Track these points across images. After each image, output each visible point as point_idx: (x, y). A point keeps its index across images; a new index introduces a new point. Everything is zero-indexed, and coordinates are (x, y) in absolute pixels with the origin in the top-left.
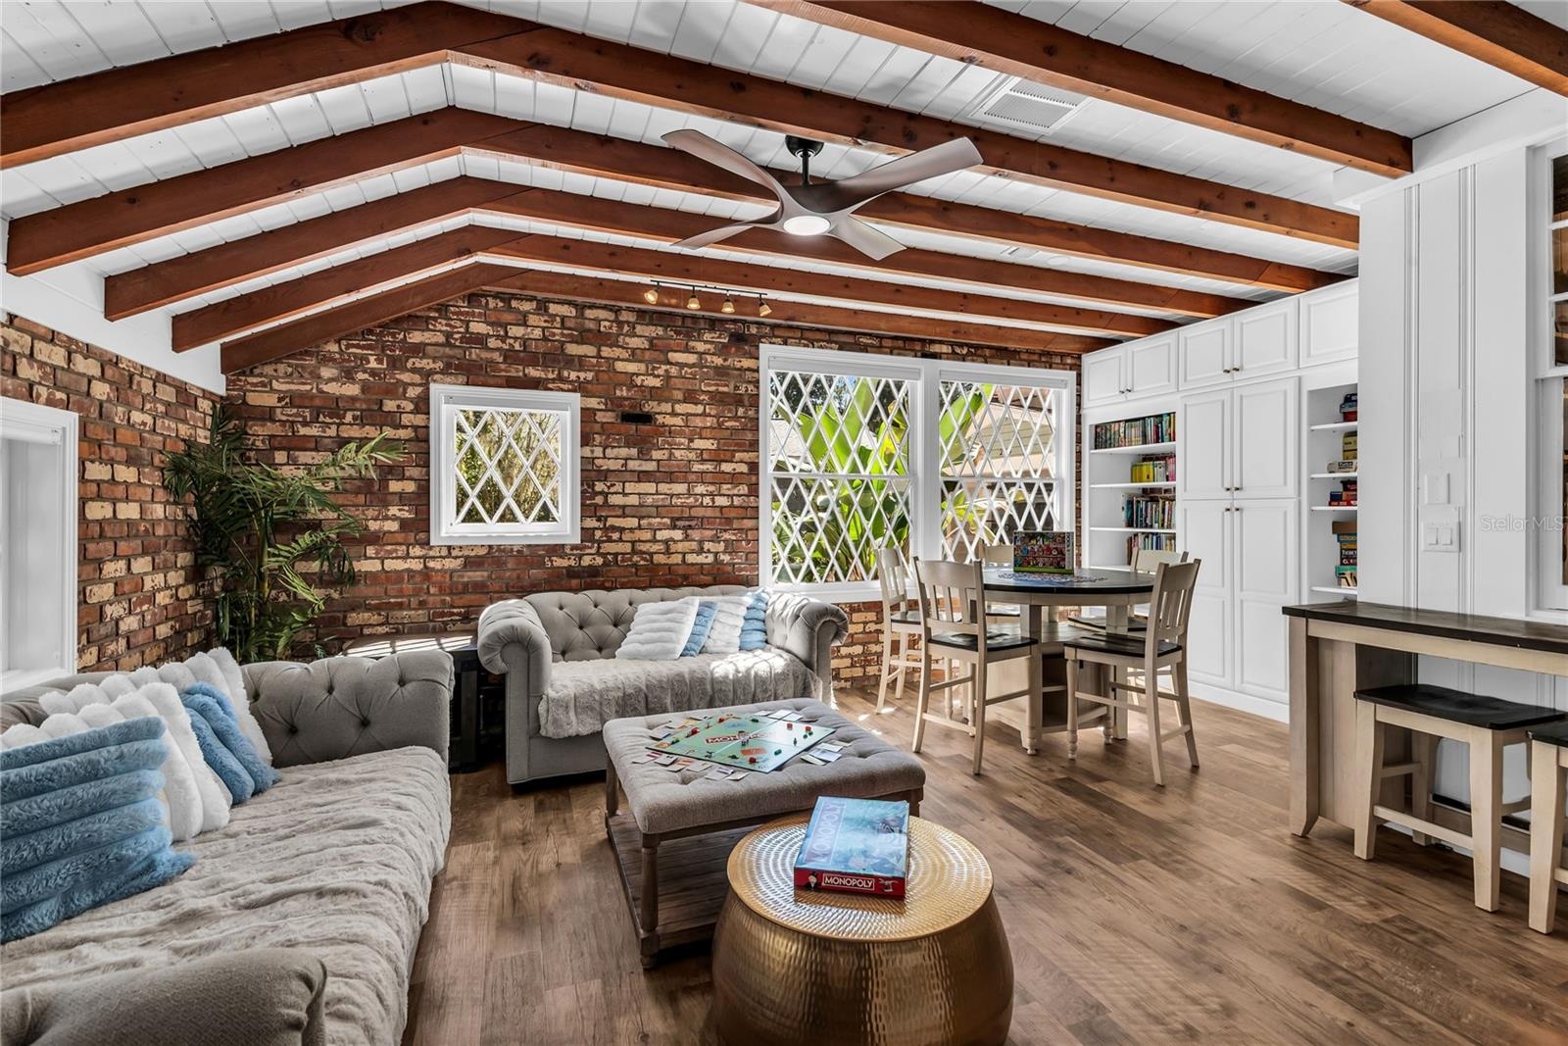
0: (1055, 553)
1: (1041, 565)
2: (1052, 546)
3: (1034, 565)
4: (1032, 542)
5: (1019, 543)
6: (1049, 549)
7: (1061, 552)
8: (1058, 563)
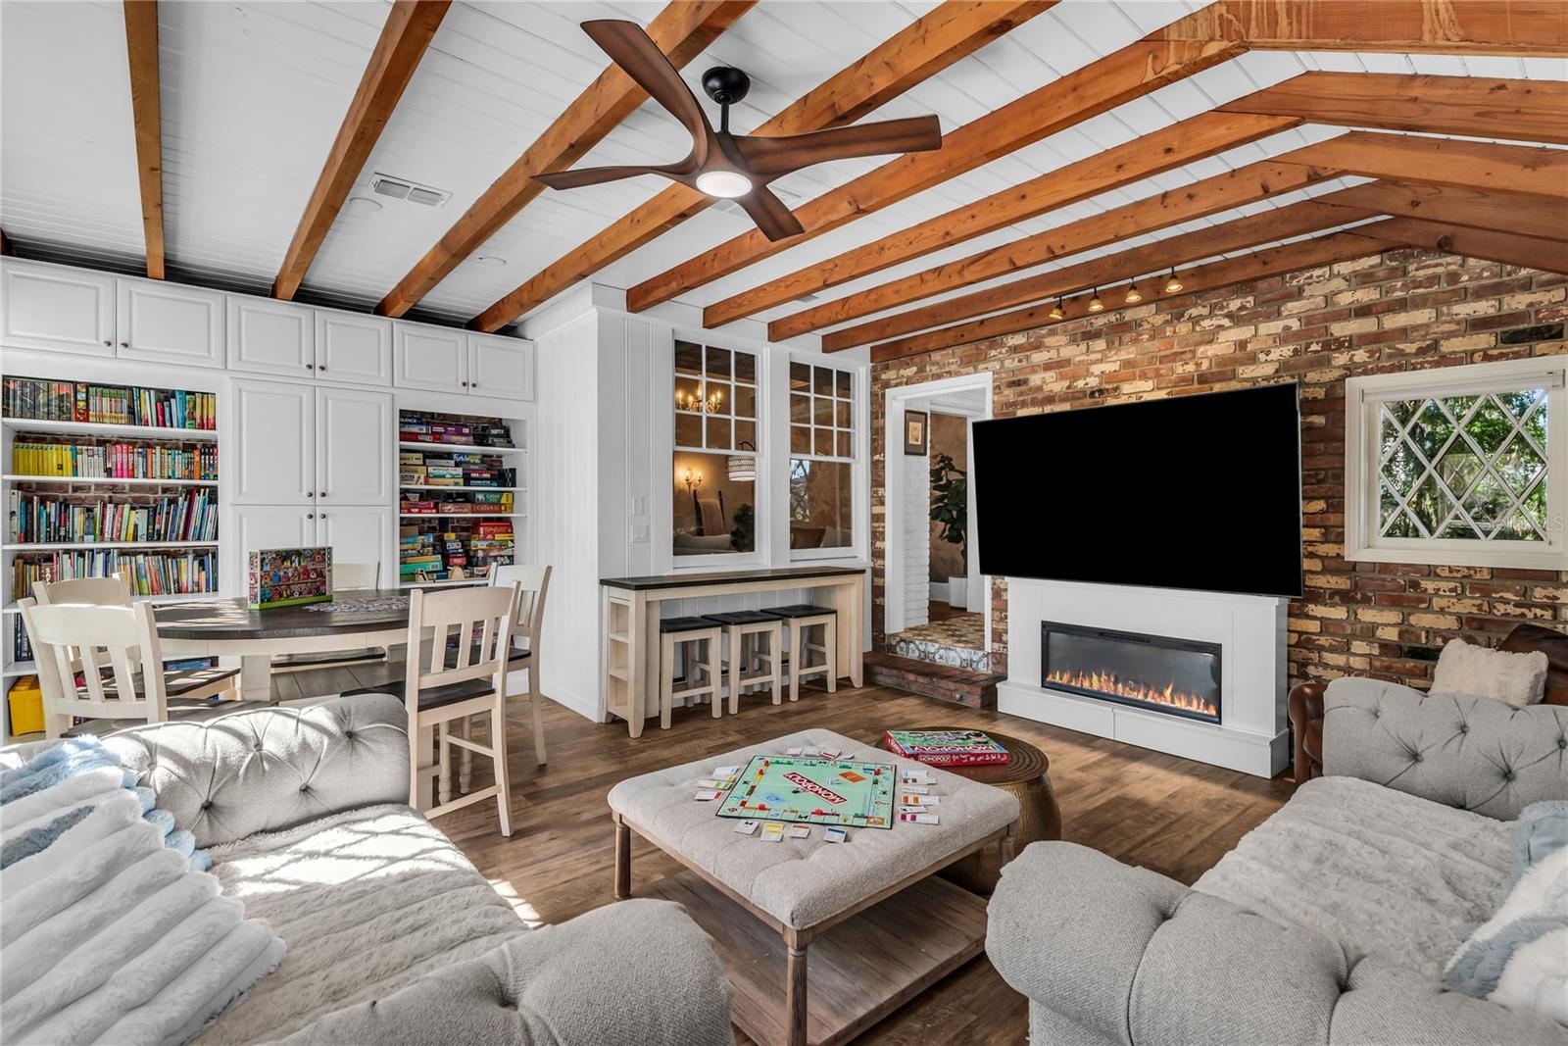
0: (313, 576)
1: (296, 595)
2: (310, 567)
3: (288, 596)
4: (287, 564)
5: (267, 568)
6: (306, 572)
7: (321, 575)
8: (318, 589)
